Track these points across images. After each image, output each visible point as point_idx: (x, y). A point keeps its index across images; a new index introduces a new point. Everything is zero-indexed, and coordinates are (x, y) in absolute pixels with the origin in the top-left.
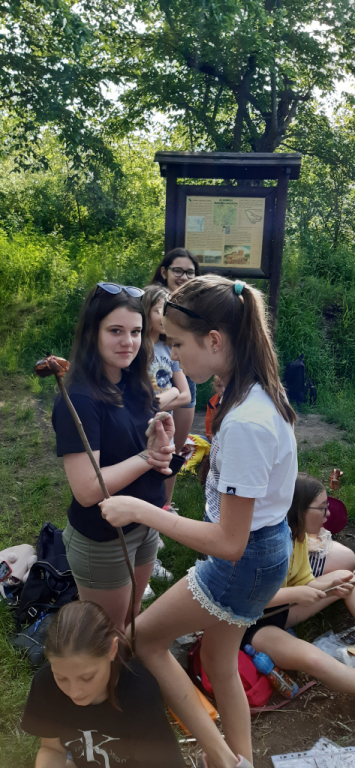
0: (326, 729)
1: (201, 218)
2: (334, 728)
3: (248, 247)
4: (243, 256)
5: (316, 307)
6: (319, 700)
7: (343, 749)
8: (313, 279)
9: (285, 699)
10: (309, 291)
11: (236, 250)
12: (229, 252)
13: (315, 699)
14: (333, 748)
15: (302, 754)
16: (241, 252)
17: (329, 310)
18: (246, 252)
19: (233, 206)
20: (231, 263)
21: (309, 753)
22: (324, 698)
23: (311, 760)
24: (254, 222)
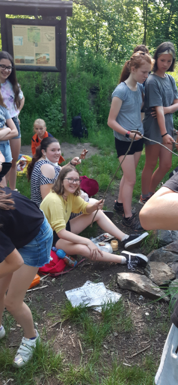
0: (89, 277)
1: (21, 37)
2: (93, 276)
3: (48, 54)
4: (46, 59)
5: (86, 88)
6: (86, 266)
7: (96, 284)
8: (84, 73)
9: (71, 267)
10: (82, 79)
11: (42, 56)
12: (38, 57)
13: (85, 266)
14: (92, 284)
15: (78, 288)
16: (44, 57)
17: (93, 89)
18: (47, 57)
19: (38, 31)
20: (40, 63)
21: (81, 288)
22: (89, 265)
23: (83, 290)
24: (50, 40)
